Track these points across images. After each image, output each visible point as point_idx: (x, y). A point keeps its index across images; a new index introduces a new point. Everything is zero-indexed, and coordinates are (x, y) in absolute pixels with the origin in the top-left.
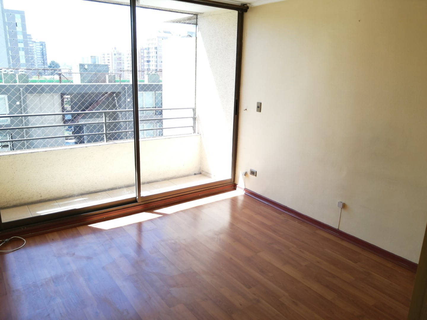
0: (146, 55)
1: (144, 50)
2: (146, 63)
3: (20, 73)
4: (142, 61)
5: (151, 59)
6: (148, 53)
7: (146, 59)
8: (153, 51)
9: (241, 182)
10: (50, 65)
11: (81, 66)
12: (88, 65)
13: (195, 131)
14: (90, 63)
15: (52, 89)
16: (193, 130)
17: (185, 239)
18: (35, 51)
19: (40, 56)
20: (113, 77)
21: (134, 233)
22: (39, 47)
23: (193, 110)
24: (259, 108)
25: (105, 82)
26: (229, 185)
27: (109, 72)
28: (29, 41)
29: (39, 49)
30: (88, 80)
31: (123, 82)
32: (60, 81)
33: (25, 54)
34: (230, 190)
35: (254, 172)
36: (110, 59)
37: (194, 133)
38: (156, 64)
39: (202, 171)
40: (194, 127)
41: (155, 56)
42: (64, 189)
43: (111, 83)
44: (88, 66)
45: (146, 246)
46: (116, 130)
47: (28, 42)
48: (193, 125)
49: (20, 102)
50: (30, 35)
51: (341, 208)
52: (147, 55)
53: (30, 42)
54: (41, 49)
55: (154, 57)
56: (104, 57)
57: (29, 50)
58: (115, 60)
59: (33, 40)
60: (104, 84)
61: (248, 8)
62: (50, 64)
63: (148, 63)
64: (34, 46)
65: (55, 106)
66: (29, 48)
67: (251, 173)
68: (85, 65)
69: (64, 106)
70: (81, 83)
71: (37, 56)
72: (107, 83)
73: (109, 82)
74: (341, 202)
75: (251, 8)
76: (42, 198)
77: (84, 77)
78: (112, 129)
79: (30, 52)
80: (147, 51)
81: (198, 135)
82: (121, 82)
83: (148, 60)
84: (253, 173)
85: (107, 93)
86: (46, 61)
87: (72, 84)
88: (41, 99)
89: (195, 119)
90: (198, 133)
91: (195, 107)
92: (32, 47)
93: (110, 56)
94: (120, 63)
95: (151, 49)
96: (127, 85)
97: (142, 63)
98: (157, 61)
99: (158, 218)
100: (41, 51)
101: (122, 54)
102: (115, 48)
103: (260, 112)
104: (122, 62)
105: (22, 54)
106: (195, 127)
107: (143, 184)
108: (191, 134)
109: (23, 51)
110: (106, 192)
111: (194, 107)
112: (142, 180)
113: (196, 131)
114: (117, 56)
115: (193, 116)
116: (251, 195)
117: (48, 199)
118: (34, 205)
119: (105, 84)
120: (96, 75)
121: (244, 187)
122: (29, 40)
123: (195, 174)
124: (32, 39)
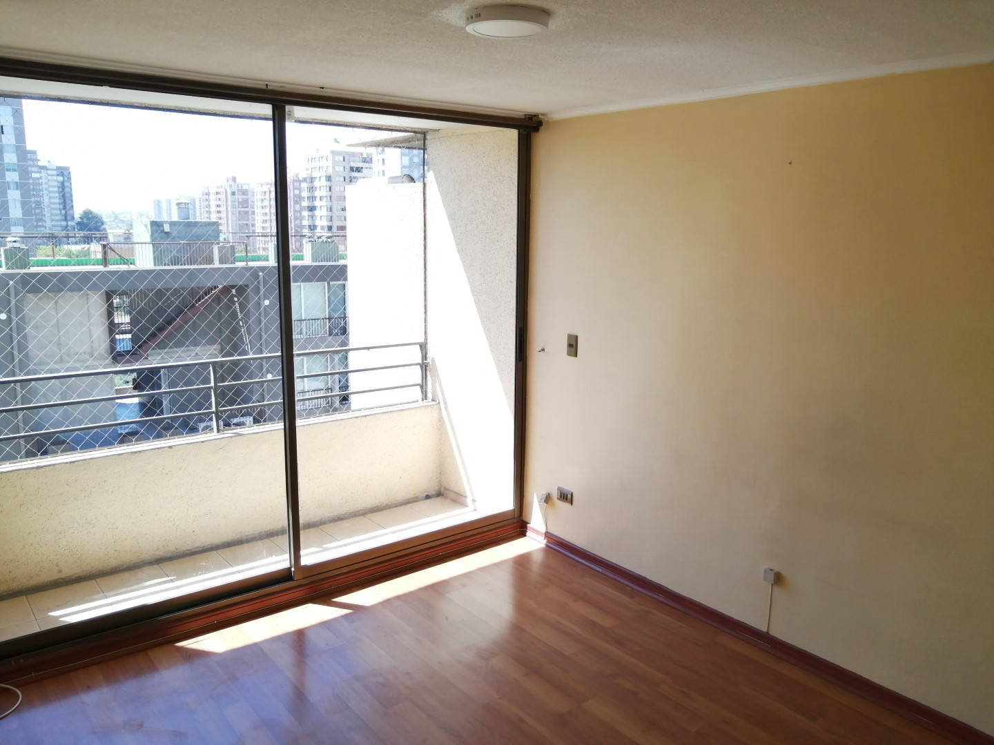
0: (305, 194)
1: (300, 182)
2: (305, 213)
3: (9, 246)
4: (298, 207)
5: (317, 203)
6: (311, 189)
7: (305, 204)
8: (321, 184)
9: (537, 519)
10: (80, 220)
11: (155, 227)
12: (172, 224)
13: (426, 396)
14: (175, 218)
15: (84, 279)
16: (422, 392)
17: (409, 674)
18: (46, 189)
19: (57, 201)
20: (229, 249)
21: (285, 659)
22: (55, 178)
23: (421, 346)
24: (573, 346)
25: (211, 261)
26: (508, 525)
27: (221, 239)
28: (32, 166)
29: (56, 184)
30: (171, 258)
31: (253, 261)
32: (105, 262)
33: (22, 196)
34: (513, 537)
35: (567, 495)
36: (222, 203)
37: (423, 400)
38: (330, 213)
39: (445, 488)
40: (423, 387)
41: (326, 197)
42: (116, 551)
43: (226, 264)
44: (170, 226)
45: (317, 694)
46: (239, 404)
47: (30, 169)
48: (420, 382)
49: (9, 311)
50: (34, 153)
51: (772, 585)
52: (310, 195)
53: (33, 169)
54: (60, 185)
55: (325, 199)
56: (207, 200)
57: (32, 187)
58: (233, 206)
59: (40, 163)
60: (208, 266)
61: (540, 123)
62: (81, 218)
63: (310, 213)
64: (43, 178)
65: (93, 319)
66: (31, 181)
67: (561, 497)
68: (165, 225)
69: (113, 320)
70: (155, 265)
71: (50, 200)
72: (217, 265)
73: (221, 262)
74: (771, 570)
75: (549, 123)
76: (63, 575)
77: (161, 250)
78: (231, 402)
79: (34, 190)
80: (310, 185)
81: (433, 405)
82: (250, 261)
83: (310, 204)
84: (566, 497)
85: (215, 288)
86: (71, 212)
87: (132, 267)
88: (60, 302)
89: (424, 367)
90: (433, 400)
91: (426, 339)
92: (38, 179)
93: (222, 197)
94: (247, 213)
95: (317, 180)
96: (262, 269)
97: (297, 211)
98: (331, 208)
99: (342, 616)
100: (59, 187)
101: (250, 194)
102: (234, 179)
103: (576, 356)
104: (249, 210)
105: (14, 195)
106: (426, 384)
107: (304, 529)
108: (417, 401)
109: (17, 189)
110: (218, 551)
111: (422, 340)
112: (303, 518)
113: (430, 395)
114: (239, 197)
115: (420, 361)
116: (558, 547)
117: (75, 576)
118: (43, 593)
119: (211, 266)
120: (190, 246)
121: (543, 530)
122: (30, 163)
123: (428, 497)
124: (39, 160)
